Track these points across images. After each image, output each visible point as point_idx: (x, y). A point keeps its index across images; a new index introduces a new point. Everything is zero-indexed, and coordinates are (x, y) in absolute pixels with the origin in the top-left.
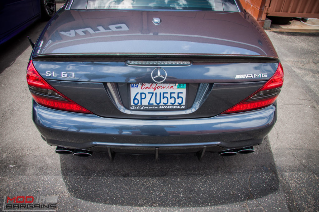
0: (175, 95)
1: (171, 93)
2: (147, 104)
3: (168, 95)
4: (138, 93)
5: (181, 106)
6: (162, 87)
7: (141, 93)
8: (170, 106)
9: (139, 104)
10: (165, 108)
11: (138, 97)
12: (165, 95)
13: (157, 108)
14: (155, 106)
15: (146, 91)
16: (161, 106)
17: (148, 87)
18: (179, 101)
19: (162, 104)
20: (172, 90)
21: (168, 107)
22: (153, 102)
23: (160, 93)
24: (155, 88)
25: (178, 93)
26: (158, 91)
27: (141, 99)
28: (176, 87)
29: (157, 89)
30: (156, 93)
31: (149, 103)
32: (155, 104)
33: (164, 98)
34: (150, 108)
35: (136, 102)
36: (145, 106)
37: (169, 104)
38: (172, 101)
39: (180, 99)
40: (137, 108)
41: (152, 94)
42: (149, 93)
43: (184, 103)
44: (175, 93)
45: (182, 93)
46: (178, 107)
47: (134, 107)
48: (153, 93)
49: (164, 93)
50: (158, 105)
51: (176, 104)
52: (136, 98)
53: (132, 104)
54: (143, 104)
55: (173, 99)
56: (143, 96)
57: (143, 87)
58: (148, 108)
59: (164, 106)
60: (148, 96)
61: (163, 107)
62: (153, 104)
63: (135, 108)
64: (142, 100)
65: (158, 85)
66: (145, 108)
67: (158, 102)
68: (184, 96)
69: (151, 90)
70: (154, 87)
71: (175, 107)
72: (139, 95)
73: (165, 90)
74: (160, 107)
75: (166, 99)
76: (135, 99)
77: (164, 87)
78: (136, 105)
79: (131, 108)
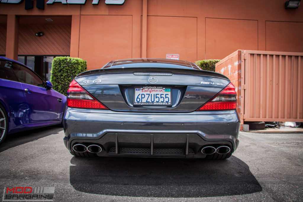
0: (164, 96)
1: (161, 95)
2: (146, 102)
3: (159, 96)
4: (140, 94)
5: (168, 103)
6: (155, 90)
7: (142, 94)
8: (161, 103)
9: (140, 101)
11: (140, 97)
12: (157, 96)
13: (152, 104)
14: (151, 103)
15: (145, 93)
16: (155, 103)
17: (146, 91)
18: (166, 100)
19: (155, 102)
20: (161, 93)
21: (159, 104)
22: (149, 100)
23: (154, 95)
24: (151, 91)
25: (166, 95)
26: (153, 93)
27: (142, 98)
28: (164, 91)
30: (151, 95)
31: (147, 101)
32: (151, 102)
33: (156, 97)
34: (147, 104)
35: (138, 100)
36: (144, 103)
37: (160, 102)
38: (162, 100)
39: (167, 98)
40: (139, 104)
41: (148, 95)
42: (147, 94)
43: (170, 101)
44: (163, 94)
45: (168, 94)
46: (166, 104)
48: (149, 95)
49: (156, 94)
50: (153, 102)
51: (165, 102)
52: (138, 97)
53: (136, 101)
54: (142, 102)
55: (162, 98)
56: (143, 96)
57: (143, 90)
59: (156, 103)
60: (147, 96)
61: (156, 104)
62: (149, 102)
64: (142, 99)
65: (153, 89)
67: (153, 100)
68: (169, 96)
69: (149, 93)
70: (150, 91)
71: (164, 104)
72: (141, 95)
73: (157, 93)
74: (154, 104)
75: (158, 98)
76: (138, 98)
77: (156, 91)
78: (138, 102)
79: (135, 104)
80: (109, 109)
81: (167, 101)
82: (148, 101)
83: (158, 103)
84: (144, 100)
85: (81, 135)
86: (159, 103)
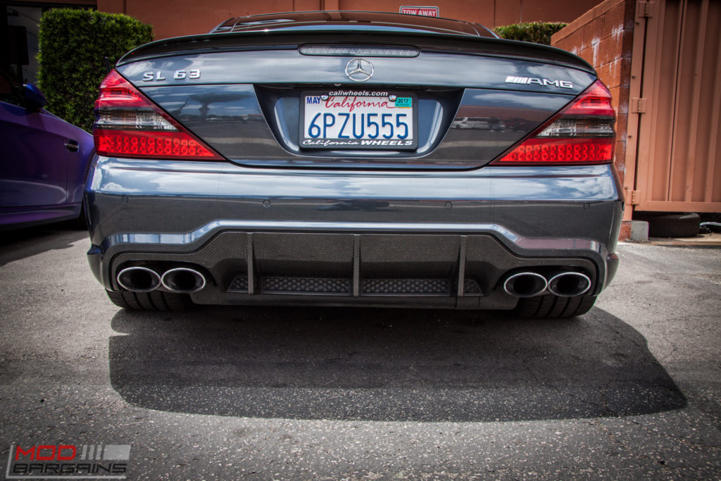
0: (393, 120)
1: (384, 116)
2: (337, 137)
3: (378, 120)
4: (319, 114)
5: (404, 142)
6: (367, 103)
7: (326, 115)
8: (382, 140)
9: (321, 136)
10: (373, 144)
11: (320, 122)
12: (372, 119)
13: (356, 143)
14: (353, 141)
15: (332, 110)
16: (365, 140)
17: (338, 104)
18: (400, 131)
19: (366, 136)
20: (385, 110)
21: (379, 143)
22: (348, 132)
23: (363, 115)
24: (352, 105)
25: (398, 116)
26: (358, 111)
27: (326, 125)
28: (393, 104)
29: (355, 106)
30: (354, 115)
31: (340, 136)
32: (352, 137)
33: (369, 124)
34: (342, 143)
35: (315, 132)
36: (332, 140)
37: (381, 136)
38: (386, 131)
39: (402, 127)
40: (317, 143)
41: (345, 117)
42: (340, 114)
43: (410, 136)
44: (390, 115)
45: (405, 115)
46: (399, 143)
47: (309, 141)
48: (348, 115)
49: (369, 115)
50: (359, 138)
51: (395, 137)
52: (315, 123)
53: (307, 135)
54: (327, 137)
55: (388, 127)
56: (329, 120)
57: (330, 103)
58: (337, 143)
59: (369, 140)
61: (368, 143)
62: (348, 137)
63: (313, 143)
64: (327, 128)
65: (358, 99)
66: (333, 143)
67: (358, 133)
68: (408, 120)
69: (346, 110)
70: (350, 104)
71: (392, 143)
72: (321, 118)
73: (371, 110)
74: (363, 143)
75: (373, 127)
76: (313, 125)
77: (369, 104)
78: (315, 138)
79: (304, 143)
80: (227, 161)
81: (403, 134)
82: (343, 134)
83: (375, 142)
84: (333, 133)
85: (141, 238)
86: (378, 141)
